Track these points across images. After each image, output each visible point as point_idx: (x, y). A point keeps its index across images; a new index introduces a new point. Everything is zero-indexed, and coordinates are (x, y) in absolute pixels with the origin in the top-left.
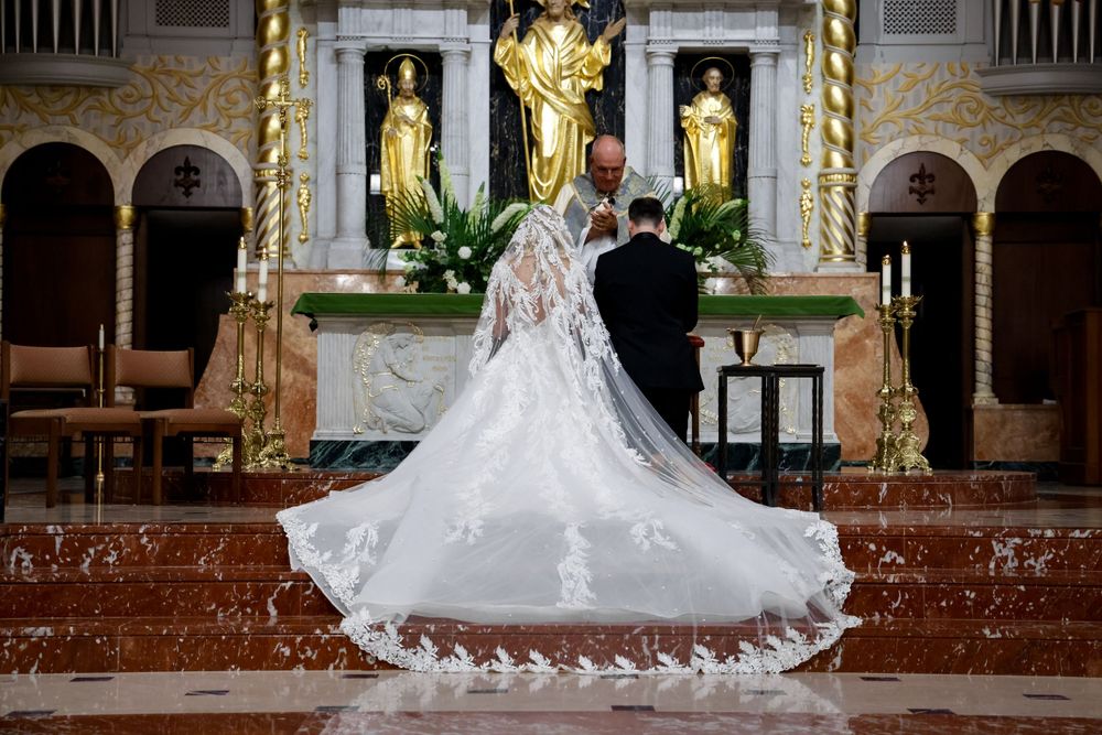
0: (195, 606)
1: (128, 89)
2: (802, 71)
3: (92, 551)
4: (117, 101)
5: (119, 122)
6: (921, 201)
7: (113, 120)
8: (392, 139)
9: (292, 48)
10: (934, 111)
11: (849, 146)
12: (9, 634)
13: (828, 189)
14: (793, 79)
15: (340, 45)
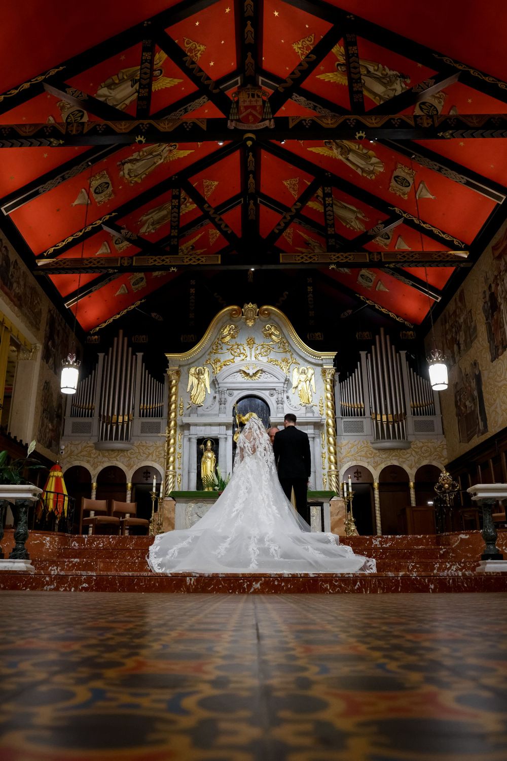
0: (124, 557)
1: (132, 451)
2: (322, 443)
3: (95, 543)
4: (129, 454)
5: (129, 460)
6: (358, 479)
7: (128, 459)
8: (205, 462)
9: (177, 438)
10: (359, 454)
11: (336, 463)
12: (67, 561)
13: (331, 476)
14: (319, 444)
15: (190, 436)
